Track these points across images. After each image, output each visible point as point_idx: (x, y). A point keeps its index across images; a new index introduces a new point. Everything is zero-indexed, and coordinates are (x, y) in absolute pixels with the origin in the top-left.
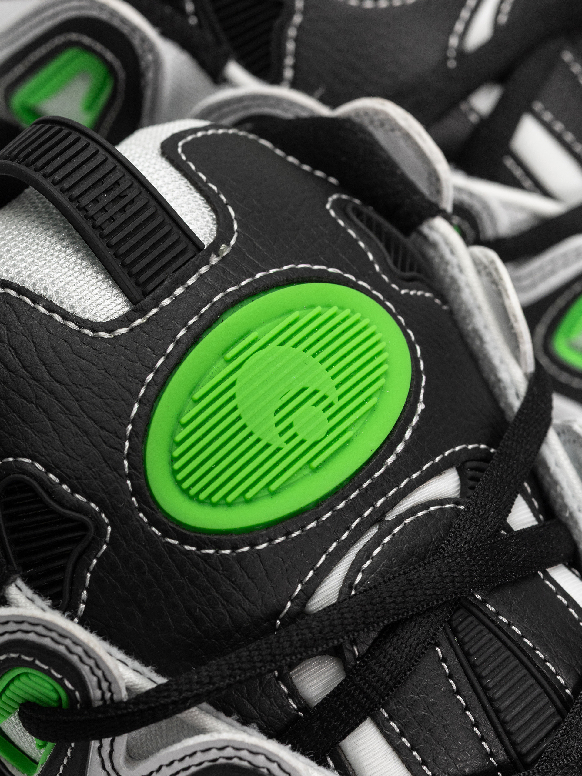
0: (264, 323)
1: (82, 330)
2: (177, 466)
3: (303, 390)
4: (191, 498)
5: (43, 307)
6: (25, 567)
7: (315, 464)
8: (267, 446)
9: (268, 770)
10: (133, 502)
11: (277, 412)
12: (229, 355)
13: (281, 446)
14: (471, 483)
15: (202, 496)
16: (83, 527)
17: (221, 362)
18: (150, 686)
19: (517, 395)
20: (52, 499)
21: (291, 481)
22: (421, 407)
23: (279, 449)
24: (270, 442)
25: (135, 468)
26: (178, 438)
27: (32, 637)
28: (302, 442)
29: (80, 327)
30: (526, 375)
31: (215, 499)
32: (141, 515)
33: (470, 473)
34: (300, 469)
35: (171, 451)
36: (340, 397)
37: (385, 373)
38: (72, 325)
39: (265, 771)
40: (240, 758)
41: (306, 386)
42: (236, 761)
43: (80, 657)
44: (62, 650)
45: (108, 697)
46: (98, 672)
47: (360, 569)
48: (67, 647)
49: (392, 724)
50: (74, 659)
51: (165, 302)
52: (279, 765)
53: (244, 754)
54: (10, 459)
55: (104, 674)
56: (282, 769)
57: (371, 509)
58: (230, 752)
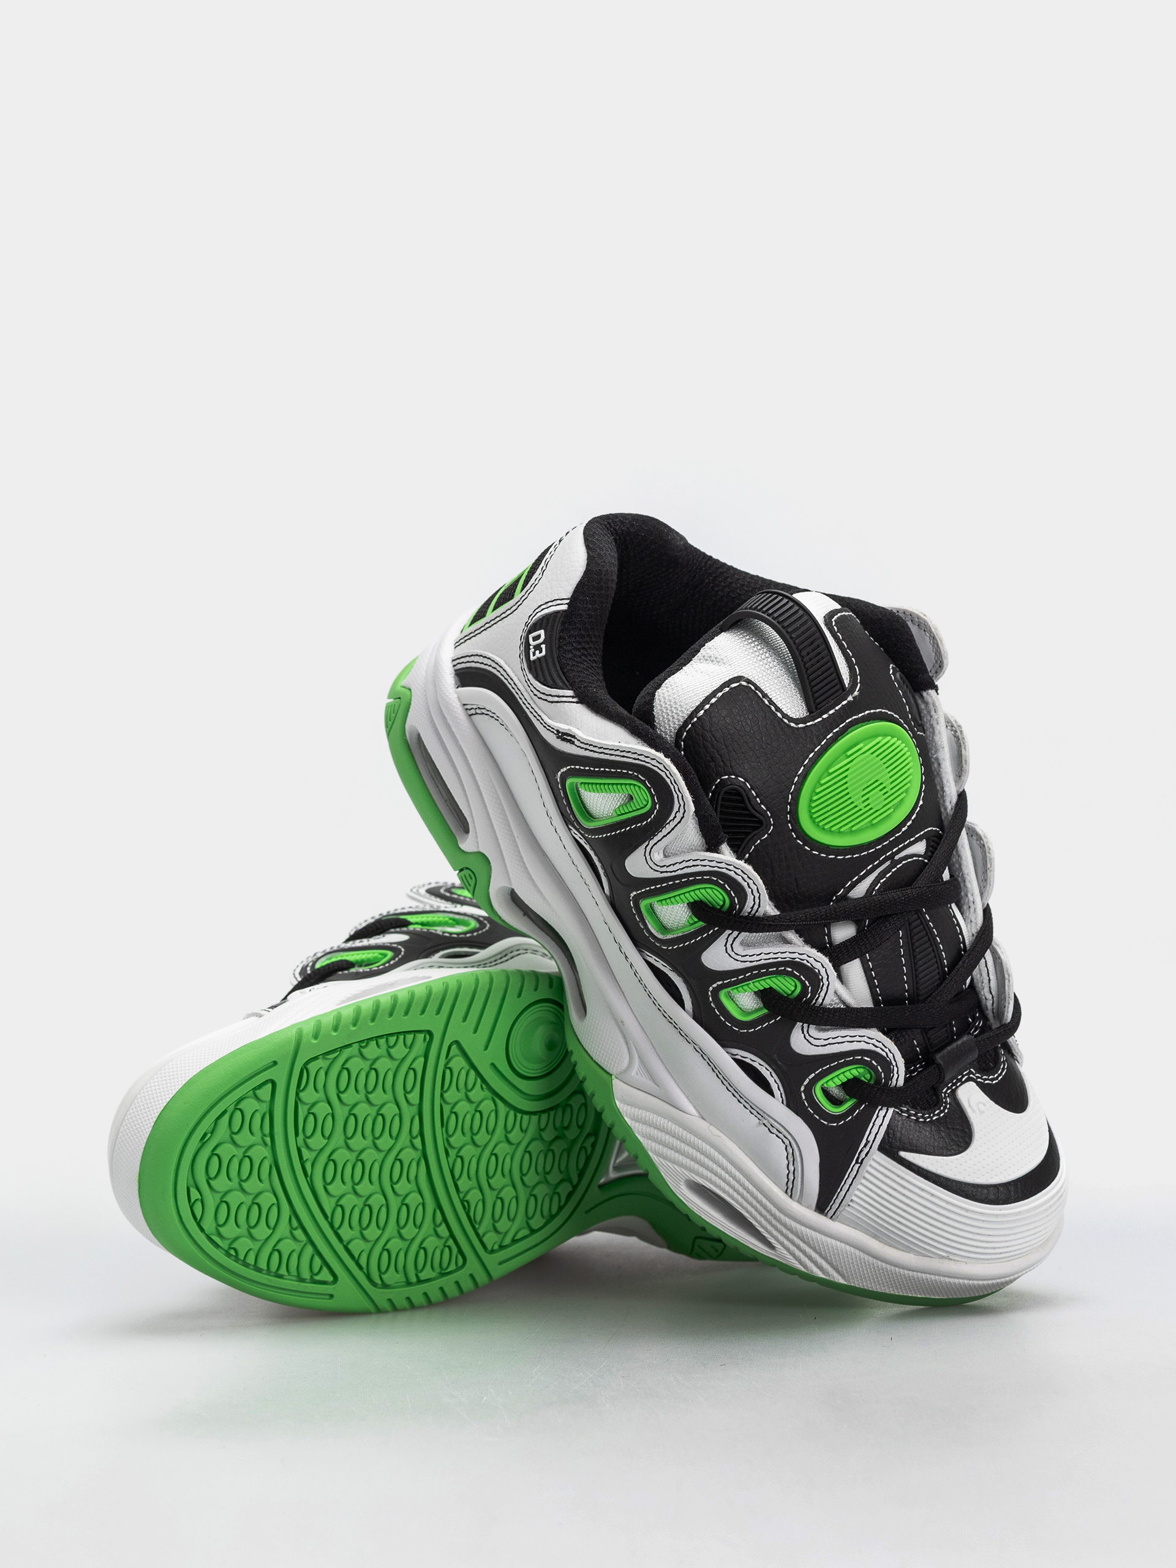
0: (865, 739)
1: (784, 719)
3: (877, 781)
4: (814, 822)
5: (768, 701)
7: (875, 821)
8: (855, 807)
10: (788, 817)
11: (864, 790)
12: (849, 753)
13: (862, 808)
14: (931, 849)
15: (820, 824)
16: (761, 822)
17: (843, 757)
18: (773, 913)
19: (951, 806)
20: (751, 804)
22: (921, 803)
23: (860, 810)
24: (858, 805)
25: (794, 800)
26: (818, 790)
27: (732, 874)
28: (871, 809)
29: (783, 717)
30: (957, 792)
32: (789, 825)
33: (932, 843)
34: (867, 823)
35: (811, 797)
36: (891, 789)
37: (909, 782)
38: (779, 715)
39: (817, 971)
40: (808, 962)
42: (805, 962)
43: (752, 890)
44: (745, 884)
45: (753, 912)
46: (757, 901)
47: (879, 882)
48: (748, 884)
49: (870, 963)
50: (749, 891)
51: (825, 716)
52: (826, 970)
53: (811, 960)
54: (733, 777)
55: (759, 902)
56: (827, 973)
57: (891, 852)
58: (804, 957)
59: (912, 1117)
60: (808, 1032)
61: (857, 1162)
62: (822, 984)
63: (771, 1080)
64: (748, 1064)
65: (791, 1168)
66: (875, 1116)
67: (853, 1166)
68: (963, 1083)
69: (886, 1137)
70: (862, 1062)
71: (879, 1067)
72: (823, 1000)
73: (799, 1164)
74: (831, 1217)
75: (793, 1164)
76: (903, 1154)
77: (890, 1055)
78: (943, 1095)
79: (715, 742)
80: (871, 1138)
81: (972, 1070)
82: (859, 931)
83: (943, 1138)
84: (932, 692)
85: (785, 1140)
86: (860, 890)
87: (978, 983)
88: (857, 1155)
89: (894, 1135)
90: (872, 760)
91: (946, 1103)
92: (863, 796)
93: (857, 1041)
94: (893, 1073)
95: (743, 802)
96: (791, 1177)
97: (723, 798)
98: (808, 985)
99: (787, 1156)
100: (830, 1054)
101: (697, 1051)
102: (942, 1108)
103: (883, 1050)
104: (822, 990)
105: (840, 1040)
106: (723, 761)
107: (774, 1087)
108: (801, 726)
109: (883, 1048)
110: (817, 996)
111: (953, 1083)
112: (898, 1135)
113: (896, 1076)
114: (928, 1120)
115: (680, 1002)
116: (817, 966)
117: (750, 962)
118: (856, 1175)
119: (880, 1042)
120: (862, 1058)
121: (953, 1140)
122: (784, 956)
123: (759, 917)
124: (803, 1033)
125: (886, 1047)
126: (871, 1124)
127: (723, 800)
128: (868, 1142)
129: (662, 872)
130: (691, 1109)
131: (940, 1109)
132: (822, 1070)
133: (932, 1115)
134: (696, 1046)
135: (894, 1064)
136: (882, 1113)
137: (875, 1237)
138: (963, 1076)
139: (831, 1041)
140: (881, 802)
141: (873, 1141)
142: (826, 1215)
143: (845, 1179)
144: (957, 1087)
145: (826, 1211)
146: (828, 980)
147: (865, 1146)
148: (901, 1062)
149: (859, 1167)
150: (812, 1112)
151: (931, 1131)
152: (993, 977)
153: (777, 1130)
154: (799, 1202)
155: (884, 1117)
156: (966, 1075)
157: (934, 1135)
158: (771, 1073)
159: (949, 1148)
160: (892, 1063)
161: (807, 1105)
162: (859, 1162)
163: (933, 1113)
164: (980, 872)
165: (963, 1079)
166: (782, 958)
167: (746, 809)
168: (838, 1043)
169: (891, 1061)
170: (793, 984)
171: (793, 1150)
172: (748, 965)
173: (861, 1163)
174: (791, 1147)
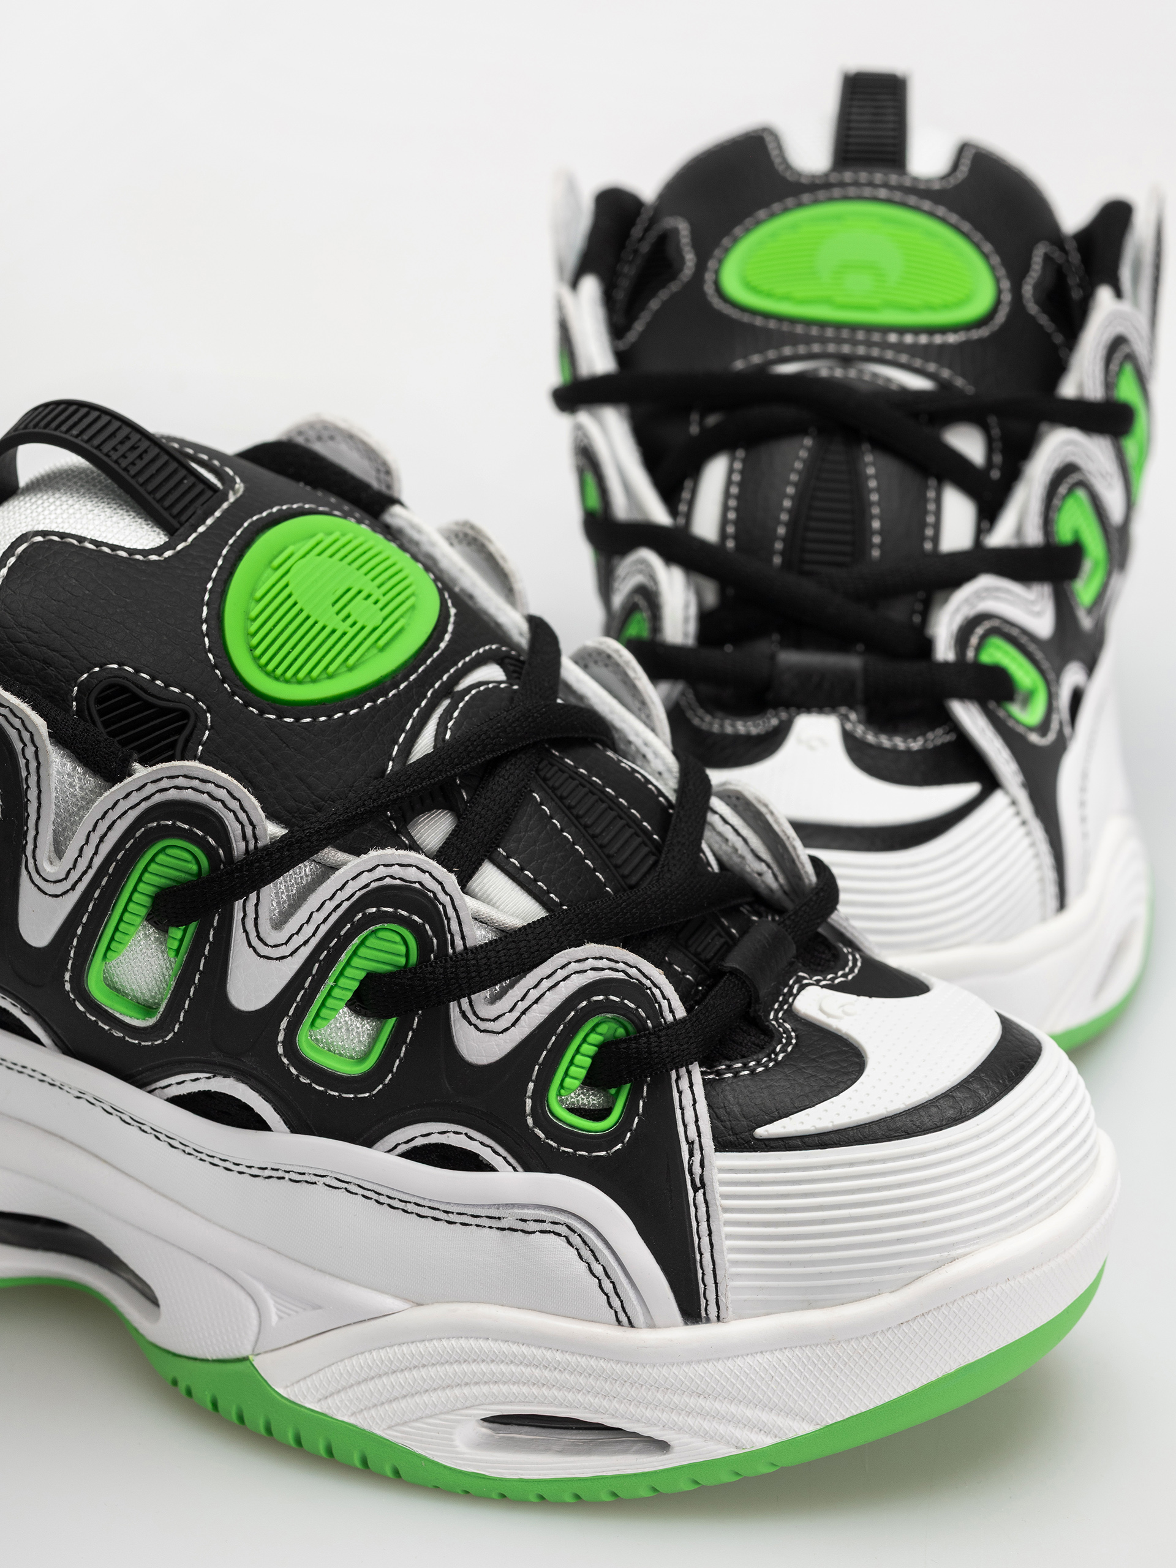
1: (133, 557)
2: (258, 652)
3: (350, 589)
4: (277, 679)
6: (139, 749)
7: (381, 643)
8: (334, 631)
9: (420, 883)
10: (226, 689)
11: (332, 605)
12: (276, 564)
13: (346, 630)
14: (514, 674)
15: (289, 674)
16: (185, 715)
17: (269, 571)
19: (521, 634)
20: (149, 694)
21: (361, 661)
23: (344, 634)
24: (336, 627)
26: (252, 630)
27: (173, 796)
28: (363, 628)
29: (131, 555)
31: (301, 675)
33: (512, 668)
34: (368, 649)
35: (248, 642)
36: (383, 596)
38: (122, 554)
39: (417, 887)
40: (392, 877)
41: (350, 587)
42: (388, 881)
43: (223, 802)
44: (204, 799)
45: (252, 846)
46: (242, 816)
47: (446, 728)
48: (209, 794)
49: (512, 860)
50: (217, 807)
51: (201, 529)
52: (430, 874)
53: (396, 870)
54: (97, 669)
55: (248, 817)
56: (434, 878)
57: (441, 681)
58: (381, 871)
59: (743, 1073)
60: (478, 1017)
61: (696, 1190)
62: (441, 907)
63: (474, 1147)
64: (425, 1146)
65: (598, 1269)
66: (676, 1095)
67: (694, 1199)
68: (795, 996)
69: (719, 1124)
70: (595, 1009)
71: (626, 1001)
72: (463, 938)
73: (607, 1252)
74: (718, 1317)
75: (597, 1260)
76: (762, 1132)
77: (633, 972)
78: (774, 1022)
79: (36, 635)
80: (693, 1135)
81: (801, 974)
82: (458, 820)
83: (812, 1076)
84: (396, 509)
85: (557, 1229)
86: (423, 749)
87: (731, 858)
88: (688, 1178)
89: (729, 1114)
91: (786, 1031)
92: (336, 615)
93: (564, 980)
94: (657, 1002)
95: (135, 698)
96: (608, 1286)
97: (98, 711)
98: (420, 921)
99: (579, 1254)
100: (534, 1030)
101: (336, 1188)
102: (784, 1041)
103: (617, 970)
104: (448, 919)
105: (534, 994)
106: (64, 657)
107: (486, 1154)
108: (168, 554)
109: (612, 965)
110: (449, 936)
111: (781, 1002)
112: (736, 1109)
113: (665, 1004)
114: (771, 1065)
115: (255, 1123)
116: (412, 874)
117: (306, 943)
118: (707, 1212)
119: (601, 958)
120: (589, 1002)
121: (831, 1072)
122: (348, 891)
123: (265, 848)
124: (470, 1023)
125: (617, 962)
126: (678, 1112)
127: (101, 713)
128: (691, 1144)
129: (73, 888)
130: (390, 1303)
131: (781, 1042)
132: (540, 1065)
133: (773, 1056)
134: (327, 1180)
135: (648, 983)
136: (684, 1084)
137: (810, 1305)
138: (791, 987)
139: (521, 1006)
140: (376, 616)
141: (699, 1136)
142: (708, 1320)
143: (695, 1230)
144: (791, 1005)
145: (703, 1314)
146: (446, 893)
147: (691, 1154)
148: (658, 975)
149: (704, 1194)
150: (571, 1150)
151: (787, 1075)
152: (746, 832)
153: (535, 1221)
154: (652, 1326)
155: (691, 1086)
156: (795, 983)
157: (794, 1080)
158: (466, 1134)
159: (833, 1084)
160: (644, 985)
161: (554, 1145)
162: (699, 1185)
163: (774, 1051)
164: (628, 699)
165: (795, 991)
166: (348, 899)
167: (149, 706)
168: (536, 1002)
169: (640, 982)
170: (398, 939)
171: (580, 1235)
172: (305, 952)
173: (703, 1186)
174: (575, 1232)
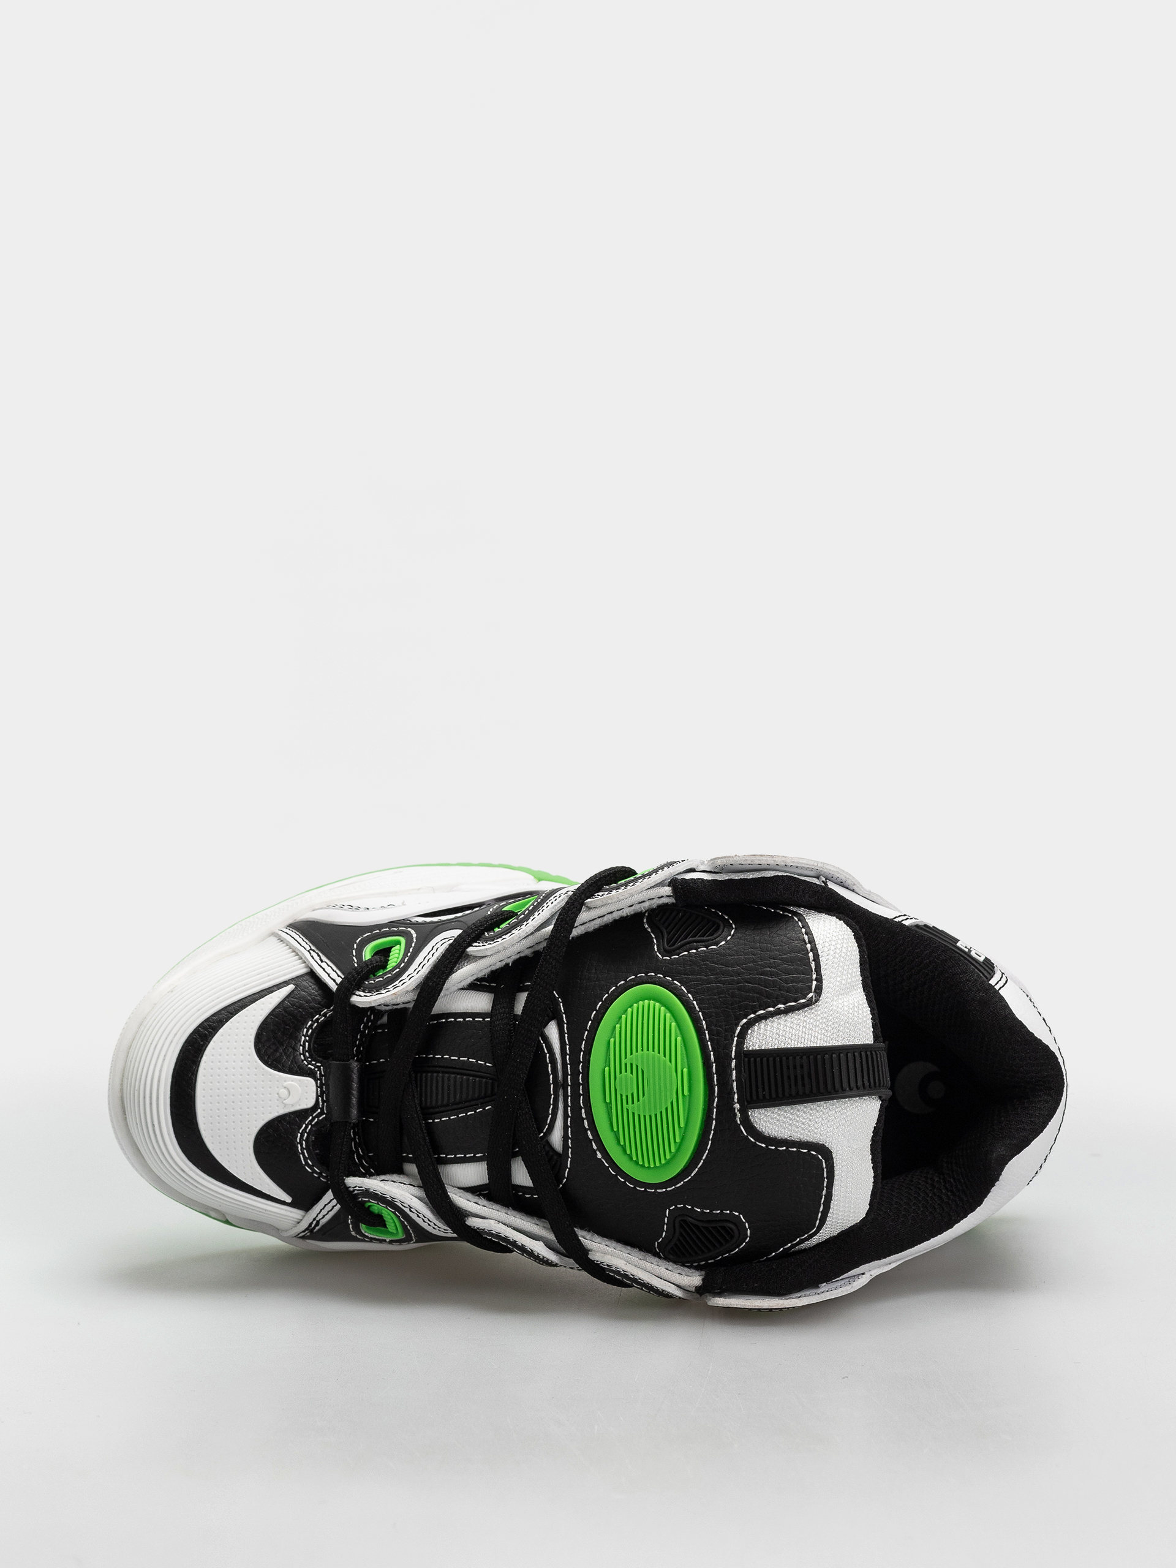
3: (644, 1095)
8: (631, 1054)
21: (608, 1049)
22: (598, 1155)
24: (632, 1056)
25: (673, 986)
28: (621, 1072)
32: (652, 973)
37: (625, 1150)
47: (549, 1052)
51: (733, 1064)
57: (570, 1084)
66: (341, 974)
80: (324, 965)
82: (516, 1016)
86: (552, 1031)
90: (666, 1100)
92: (637, 1066)
108: (738, 1032)
133: (307, 1038)
138: (323, 1101)
140: (621, 1089)
141: (321, 967)
155: (334, 980)
